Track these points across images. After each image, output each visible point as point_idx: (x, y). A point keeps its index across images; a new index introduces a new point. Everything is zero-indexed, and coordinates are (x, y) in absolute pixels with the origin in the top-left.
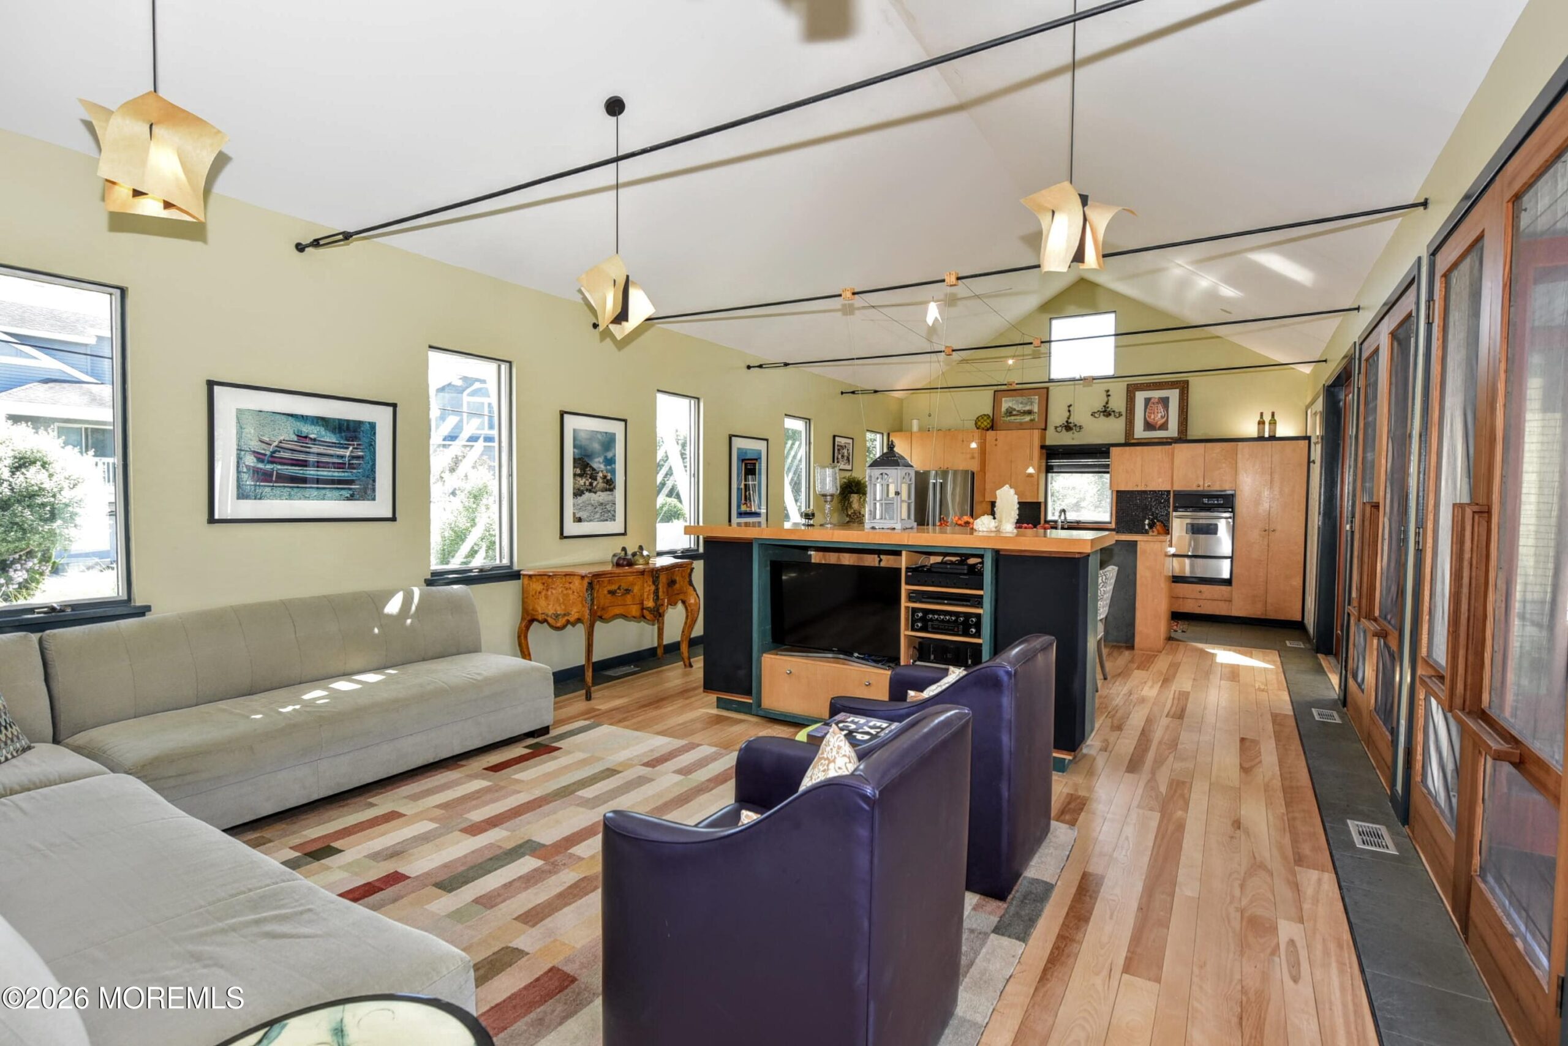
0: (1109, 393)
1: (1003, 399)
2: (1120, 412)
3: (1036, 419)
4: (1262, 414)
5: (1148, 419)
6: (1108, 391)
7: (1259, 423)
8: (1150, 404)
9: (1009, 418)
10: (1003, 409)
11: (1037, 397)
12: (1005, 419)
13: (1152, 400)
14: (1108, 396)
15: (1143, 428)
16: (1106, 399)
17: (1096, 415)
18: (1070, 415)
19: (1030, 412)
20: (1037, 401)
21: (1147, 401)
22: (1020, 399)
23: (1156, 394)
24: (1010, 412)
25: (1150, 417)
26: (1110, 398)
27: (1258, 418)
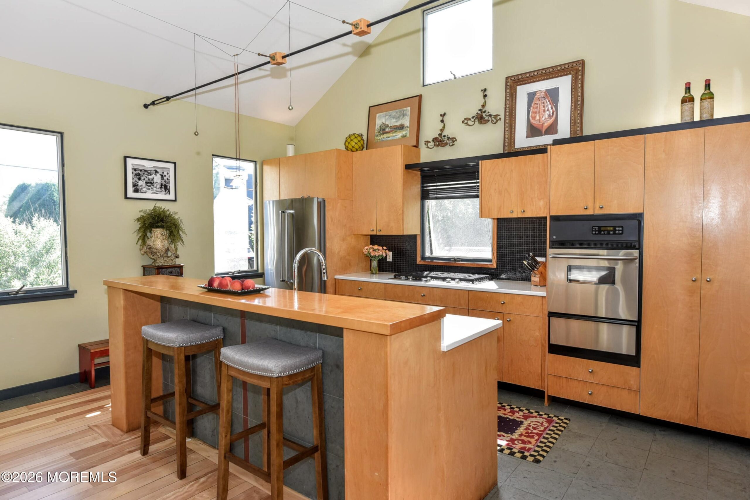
0: (486, 93)
1: (378, 115)
2: (497, 116)
3: (408, 135)
4: (688, 88)
5: (532, 121)
6: (485, 90)
7: (684, 101)
8: (535, 101)
9: (382, 136)
10: (377, 127)
11: (409, 108)
12: (378, 138)
13: (537, 95)
14: (485, 96)
15: (525, 134)
16: (484, 101)
17: (470, 122)
18: (444, 127)
19: (402, 127)
20: (409, 113)
21: (531, 96)
22: (393, 113)
23: (541, 86)
24: (383, 130)
25: (534, 118)
26: (486, 98)
27: (682, 93)
